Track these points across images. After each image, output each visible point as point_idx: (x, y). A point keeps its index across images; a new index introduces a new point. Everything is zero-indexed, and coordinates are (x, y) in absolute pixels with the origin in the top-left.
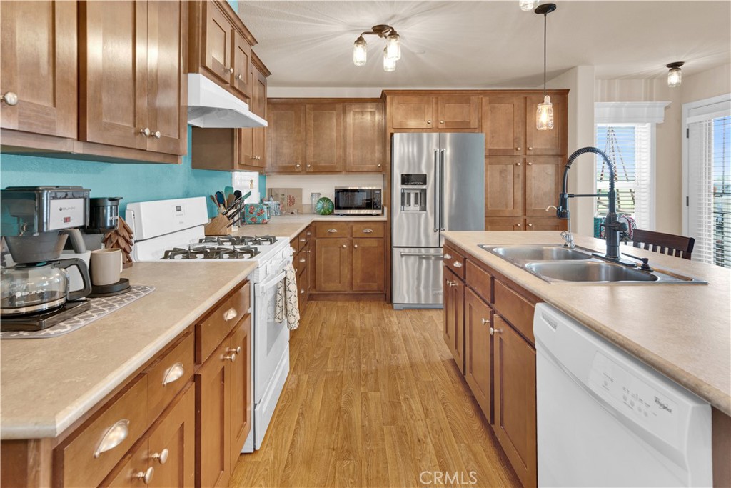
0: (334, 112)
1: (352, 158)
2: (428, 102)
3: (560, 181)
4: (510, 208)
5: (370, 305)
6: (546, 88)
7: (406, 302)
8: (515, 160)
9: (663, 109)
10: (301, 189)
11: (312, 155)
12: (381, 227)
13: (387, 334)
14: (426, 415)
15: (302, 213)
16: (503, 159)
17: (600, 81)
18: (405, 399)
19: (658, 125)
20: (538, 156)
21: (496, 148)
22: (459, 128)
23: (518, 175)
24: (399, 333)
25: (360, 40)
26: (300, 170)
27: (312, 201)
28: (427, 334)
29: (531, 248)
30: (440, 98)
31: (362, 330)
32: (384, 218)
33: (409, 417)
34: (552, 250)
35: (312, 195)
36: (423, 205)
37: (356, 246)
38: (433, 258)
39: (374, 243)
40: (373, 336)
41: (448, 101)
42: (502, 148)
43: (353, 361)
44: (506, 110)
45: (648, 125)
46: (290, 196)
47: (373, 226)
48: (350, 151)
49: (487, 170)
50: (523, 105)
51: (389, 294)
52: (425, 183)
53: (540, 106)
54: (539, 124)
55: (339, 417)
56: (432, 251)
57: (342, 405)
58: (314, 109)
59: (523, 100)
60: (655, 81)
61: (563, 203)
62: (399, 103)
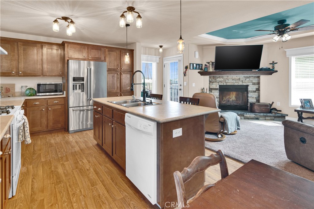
0: (36, 48)
1: (46, 69)
2: (84, 48)
3: (132, 80)
4: (116, 90)
5: (58, 134)
6: (128, 48)
7: (75, 129)
8: (117, 72)
9: (159, 58)
10: (14, 84)
11: (23, 68)
12: (63, 100)
13: (67, 143)
14: (89, 163)
15: (15, 96)
16: (113, 72)
17: (143, 48)
18: (80, 160)
19: (158, 63)
20: (125, 72)
21: (111, 68)
22: (97, 60)
23: (118, 78)
24: (74, 141)
25: (56, 21)
26: (15, 74)
27: (22, 90)
28: (86, 139)
29: (123, 101)
30: (89, 47)
31: (56, 144)
32: (64, 96)
33: (82, 165)
34: (129, 101)
35: (22, 87)
36: (82, 90)
37: (50, 109)
38: (86, 110)
39: (59, 107)
40: (62, 144)
41: (92, 49)
42: (113, 68)
43: (54, 155)
44: (114, 54)
45: (155, 63)
46: (7, 88)
47: (59, 99)
48: (45, 66)
49: (107, 76)
50: (120, 53)
51: (67, 128)
52: (83, 81)
53: (125, 56)
54: (125, 62)
55: (52, 174)
56: (85, 108)
57: (53, 170)
58: (23, 45)
59: (120, 52)
60: (157, 50)
61: (132, 86)
62: (71, 47)
